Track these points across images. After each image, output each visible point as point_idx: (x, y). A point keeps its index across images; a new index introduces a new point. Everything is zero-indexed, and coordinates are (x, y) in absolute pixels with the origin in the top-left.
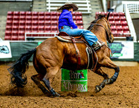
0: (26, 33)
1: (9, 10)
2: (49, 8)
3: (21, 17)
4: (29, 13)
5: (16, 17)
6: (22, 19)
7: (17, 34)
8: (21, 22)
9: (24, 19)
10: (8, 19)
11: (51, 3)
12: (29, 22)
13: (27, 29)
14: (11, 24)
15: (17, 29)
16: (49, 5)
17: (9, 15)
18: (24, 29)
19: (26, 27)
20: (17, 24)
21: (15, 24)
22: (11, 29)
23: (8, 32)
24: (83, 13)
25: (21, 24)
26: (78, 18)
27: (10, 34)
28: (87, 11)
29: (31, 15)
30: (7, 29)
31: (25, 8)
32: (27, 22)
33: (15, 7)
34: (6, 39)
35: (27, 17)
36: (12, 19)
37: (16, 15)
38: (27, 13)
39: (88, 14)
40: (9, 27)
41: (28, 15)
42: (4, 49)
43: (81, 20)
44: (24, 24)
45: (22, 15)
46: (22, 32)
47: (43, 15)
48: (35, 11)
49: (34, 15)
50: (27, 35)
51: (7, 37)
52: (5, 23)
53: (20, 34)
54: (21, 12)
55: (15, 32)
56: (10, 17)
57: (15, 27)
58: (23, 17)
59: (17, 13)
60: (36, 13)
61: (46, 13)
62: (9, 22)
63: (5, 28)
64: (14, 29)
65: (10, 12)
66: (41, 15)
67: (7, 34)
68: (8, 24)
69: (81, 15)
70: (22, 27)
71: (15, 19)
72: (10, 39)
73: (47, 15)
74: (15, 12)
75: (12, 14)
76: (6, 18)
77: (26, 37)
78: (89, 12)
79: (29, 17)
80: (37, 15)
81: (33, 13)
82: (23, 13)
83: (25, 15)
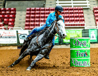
0: (41, 24)
1: (28, 7)
3: (37, 12)
4: (43, 8)
5: (33, 12)
6: (37, 14)
7: (34, 25)
9: (39, 13)
10: (27, 14)
12: (43, 15)
13: (42, 21)
14: (29, 17)
15: (34, 21)
16: (58, 2)
17: (28, 10)
18: (39, 21)
19: (41, 19)
20: (34, 17)
21: (32, 17)
22: (29, 21)
23: (27, 23)
24: (83, 7)
25: (37, 17)
26: (80, 11)
27: (29, 25)
28: (87, 6)
29: (44, 10)
30: (27, 21)
31: (40, 5)
32: (41, 15)
33: (32, 5)
34: (26, 29)
35: (41, 12)
36: (30, 14)
37: (33, 10)
38: (41, 8)
39: (88, 9)
40: (28, 19)
41: (42, 10)
42: (24, 37)
43: (83, 13)
44: (39, 17)
46: (37, 23)
48: (47, 7)
51: (27, 27)
52: (25, 17)
54: (37, 9)
55: (32, 23)
56: (28, 12)
57: (33, 19)
58: (38, 12)
59: (33, 9)
60: (48, 9)
62: (28, 16)
63: (25, 21)
64: (32, 21)
65: (28, 9)
66: (52, 10)
67: (26, 25)
68: (27, 17)
69: (82, 9)
70: (38, 19)
71: (33, 14)
72: (29, 29)
74: (32, 9)
75: (30, 10)
76: (25, 13)
78: (88, 7)
79: (43, 12)
81: (46, 9)
82: (38, 8)
83: (39, 10)
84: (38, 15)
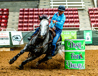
0: (34, 25)
1: (21, 7)
2: (52, 6)
3: (30, 13)
4: (37, 9)
5: (26, 13)
7: (27, 26)
8: (30, 16)
9: (33, 14)
11: (53, 1)
13: (35, 22)
14: (22, 18)
15: (27, 22)
16: (52, 3)
17: (21, 11)
18: (33, 22)
19: (35, 20)
20: (27, 18)
21: (26, 18)
22: (23, 22)
23: (21, 24)
24: (78, 8)
25: (31, 18)
26: (74, 12)
27: (22, 26)
29: (38, 11)
30: (20, 22)
32: (35, 16)
33: (26, 5)
34: (19, 30)
35: (35, 13)
36: (23, 15)
37: (26, 11)
38: (35, 9)
40: (21, 20)
41: (36, 11)
42: (17, 38)
43: (77, 14)
44: (33, 18)
45: (31, 11)
46: (31, 24)
47: (47, 11)
48: (41, 8)
49: (41, 11)
50: (35, 27)
52: (18, 17)
53: (30, 26)
54: (30, 9)
55: (26, 24)
56: (22, 13)
57: (26, 20)
59: (27, 9)
61: (49, 9)
62: (21, 16)
63: (18, 22)
64: (25, 22)
65: (22, 9)
66: (46, 11)
67: (19, 26)
68: (20, 18)
69: (77, 10)
70: (31, 20)
71: (26, 15)
72: (22, 30)
73: (50, 11)
74: (25, 9)
75: (23, 11)
76: (19, 14)
77: (34, 28)
78: (83, 8)
79: (37, 13)
80: (43, 11)
81: (40, 9)
82: (32, 9)
83: (33, 11)
84: (31, 16)
